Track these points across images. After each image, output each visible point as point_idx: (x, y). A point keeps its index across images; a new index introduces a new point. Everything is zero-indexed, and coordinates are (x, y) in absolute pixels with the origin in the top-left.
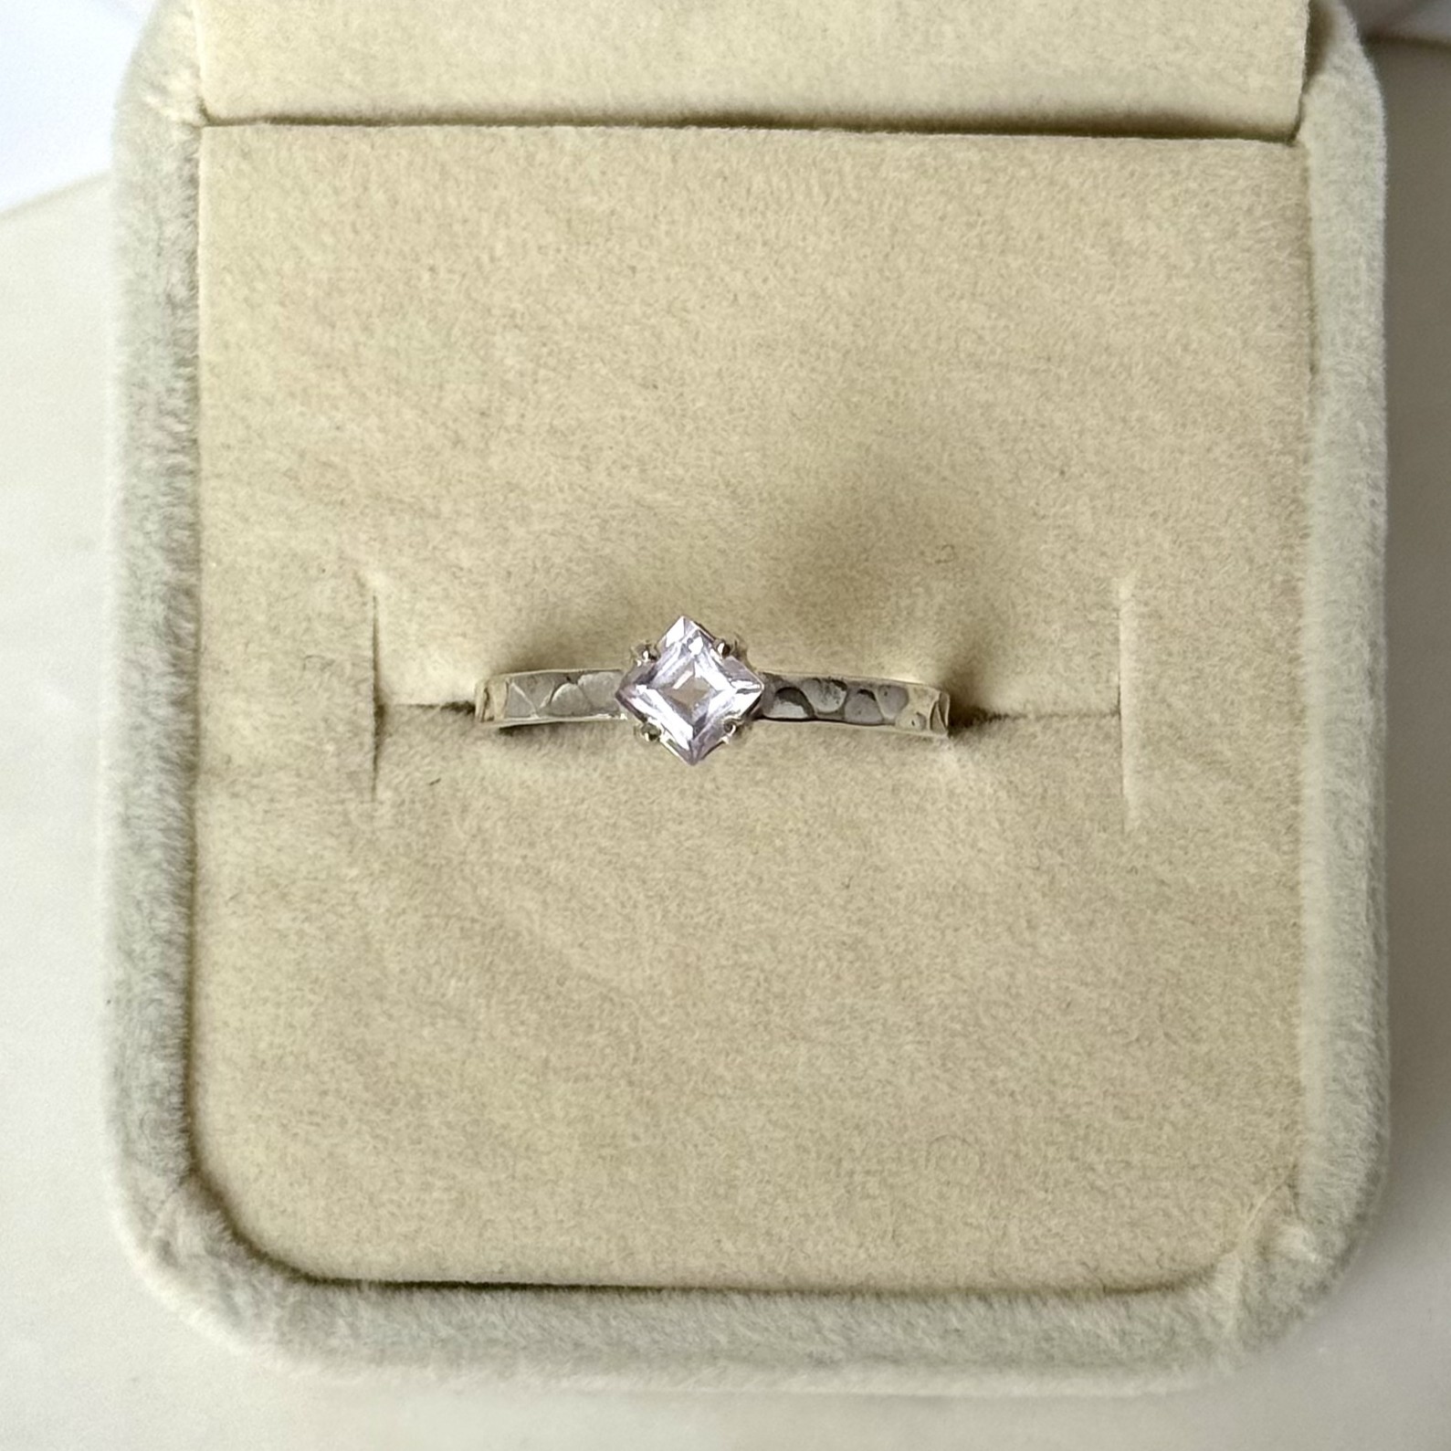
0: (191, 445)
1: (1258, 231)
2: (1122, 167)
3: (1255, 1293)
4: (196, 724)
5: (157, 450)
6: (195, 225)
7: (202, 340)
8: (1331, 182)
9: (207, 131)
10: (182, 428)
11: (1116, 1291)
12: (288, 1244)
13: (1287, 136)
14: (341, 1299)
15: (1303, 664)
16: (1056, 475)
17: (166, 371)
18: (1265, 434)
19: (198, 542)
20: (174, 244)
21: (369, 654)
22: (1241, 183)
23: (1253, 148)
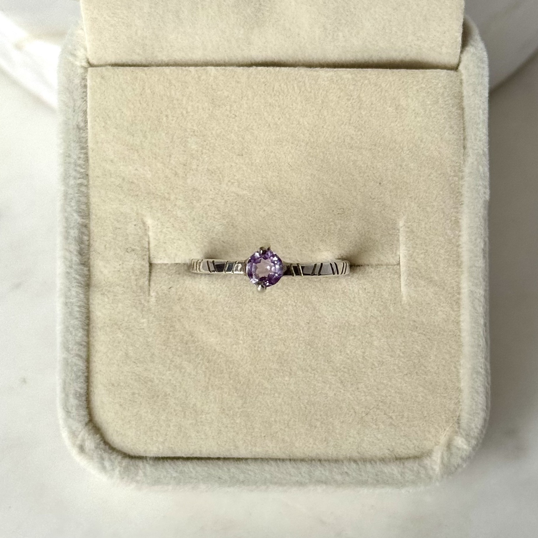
0: (86, 176)
1: (446, 101)
2: (400, 80)
3: (446, 459)
4: (89, 270)
5: (75, 178)
6: (86, 101)
7: (89, 140)
8: (470, 84)
9: (90, 69)
10: (82, 170)
11: (399, 459)
12: (122, 444)
13: (455, 68)
14: (140, 464)
15: (461, 248)
16: (378, 184)
17: (77, 151)
18: (449, 169)
19: (89, 209)
20: (79, 108)
21: (147, 247)
22: (440, 85)
23: (444, 72)
